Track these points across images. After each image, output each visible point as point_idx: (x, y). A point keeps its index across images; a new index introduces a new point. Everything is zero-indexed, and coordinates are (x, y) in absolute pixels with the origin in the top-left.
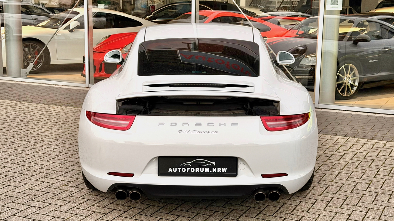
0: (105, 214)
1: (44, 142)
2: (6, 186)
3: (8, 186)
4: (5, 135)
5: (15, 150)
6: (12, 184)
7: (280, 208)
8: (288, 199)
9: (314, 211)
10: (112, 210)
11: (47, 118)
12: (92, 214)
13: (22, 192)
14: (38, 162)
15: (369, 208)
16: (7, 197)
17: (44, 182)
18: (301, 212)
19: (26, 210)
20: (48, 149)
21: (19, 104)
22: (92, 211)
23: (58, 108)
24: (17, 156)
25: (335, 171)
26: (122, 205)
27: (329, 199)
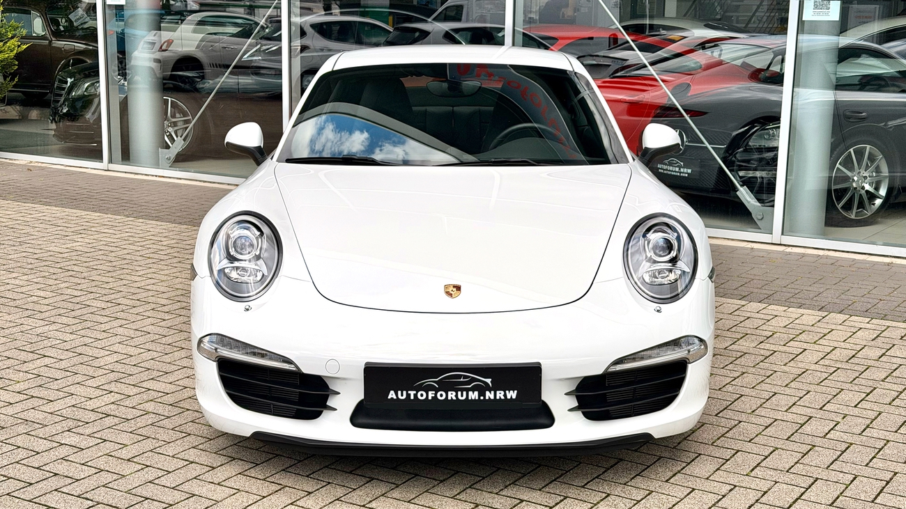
15: (817, 479)
16: (20, 421)
18: (653, 482)
19: (46, 453)
20: (150, 321)
24: (79, 333)
25: (766, 389)
27: (728, 454)
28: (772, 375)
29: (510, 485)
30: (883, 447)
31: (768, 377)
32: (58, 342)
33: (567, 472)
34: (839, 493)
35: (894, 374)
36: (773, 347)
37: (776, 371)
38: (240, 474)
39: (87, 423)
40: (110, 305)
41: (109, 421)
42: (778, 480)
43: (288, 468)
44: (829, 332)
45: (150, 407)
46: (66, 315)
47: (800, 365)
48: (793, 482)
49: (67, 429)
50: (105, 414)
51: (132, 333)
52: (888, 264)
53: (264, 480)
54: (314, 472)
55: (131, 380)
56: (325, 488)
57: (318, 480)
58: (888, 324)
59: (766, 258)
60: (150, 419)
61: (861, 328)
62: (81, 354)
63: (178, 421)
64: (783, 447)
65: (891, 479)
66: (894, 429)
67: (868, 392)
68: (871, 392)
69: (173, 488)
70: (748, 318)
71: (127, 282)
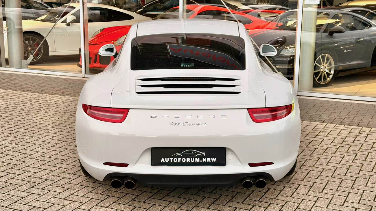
0: (101, 201)
1: (44, 131)
2: (8, 173)
3: (10, 173)
4: (8, 123)
5: (16, 139)
6: (14, 171)
7: (265, 193)
8: (273, 184)
9: (298, 196)
10: (108, 196)
11: (47, 107)
12: (89, 201)
13: (23, 180)
14: (38, 150)
15: (349, 193)
16: (9, 184)
17: (44, 169)
18: (285, 197)
19: (27, 198)
20: (48, 137)
21: (21, 94)
22: (89, 198)
23: (57, 97)
24: (18, 144)
25: (315, 156)
26: (118, 192)
27: (311, 184)
30: (369, 178)
31: (314, 151)
34: (360, 198)
37: (316, 149)
38: (115, 202)
39: (39, 184)
42: (334, 194)
43: (134, 199)
45: (64, 175)
48: (340, 195)
49: (31, 187)
50: (45, 179)
51: (42, 143)
53: (126, 204)
54: (146, 200)
55: (50, 164)
57: (149, 203)
60: (66, 180)
63: (78, 181)
64: (331, 180)
66: (371, 171)
67: (355, 156)
71: (30, 120)
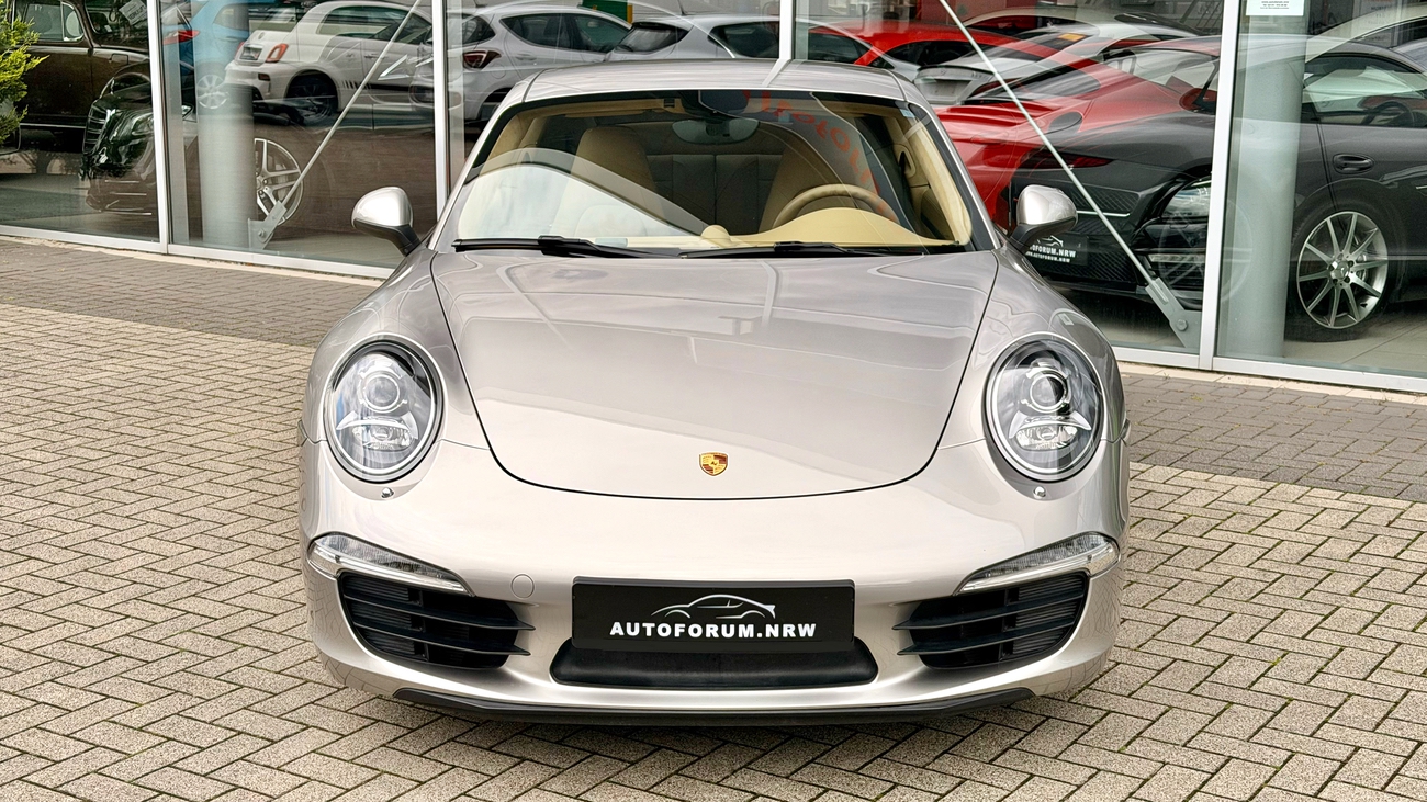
18: (968, 764)
19: (13, 717)
20: (201, 500)
22: (231, 729)
24: (88, 519)
25: (1165, 609)
26: (346, 712)
27: (1093, 717)
28: (1176, 585)
29: (741, 768)
30: (1341, 705)
31: (1170, 589)
32: (54, 534)
33: (833, 747)
34: (1262, 781)
35: (1371, 584)
36: (1182, 540)
37: (1183, 580)
38: (314, 751)
39: (83, 668)
40: (142, 473)
41: (118, 665)
42: (1167, 760)
43: (391, 741)
44: (1275, 515)
45: (185, 641)
46: (72, 490)
47: (1223, 569)
48: (1190, 764)
49: (50, 678)
50: (113, 653)
51: (171, 521)
52: (1380, 403)
53: (352, 761)
54: (432, 749)
55: (161, 597)
56: (446, 775)
57: (437, 761)
58: (1369, 502)
59: (1188, 393)
60: (184, 660)
61: (1325, 509)
62: (87, 555)
63: (227, 663)
64: (1182, 705)
65: (1349, 758)
66: (1362, 676)
67: (1326, 613)
68: (1331, 614)
69: (205, 776)
70: (1149, 492)
71: (175, 436)
